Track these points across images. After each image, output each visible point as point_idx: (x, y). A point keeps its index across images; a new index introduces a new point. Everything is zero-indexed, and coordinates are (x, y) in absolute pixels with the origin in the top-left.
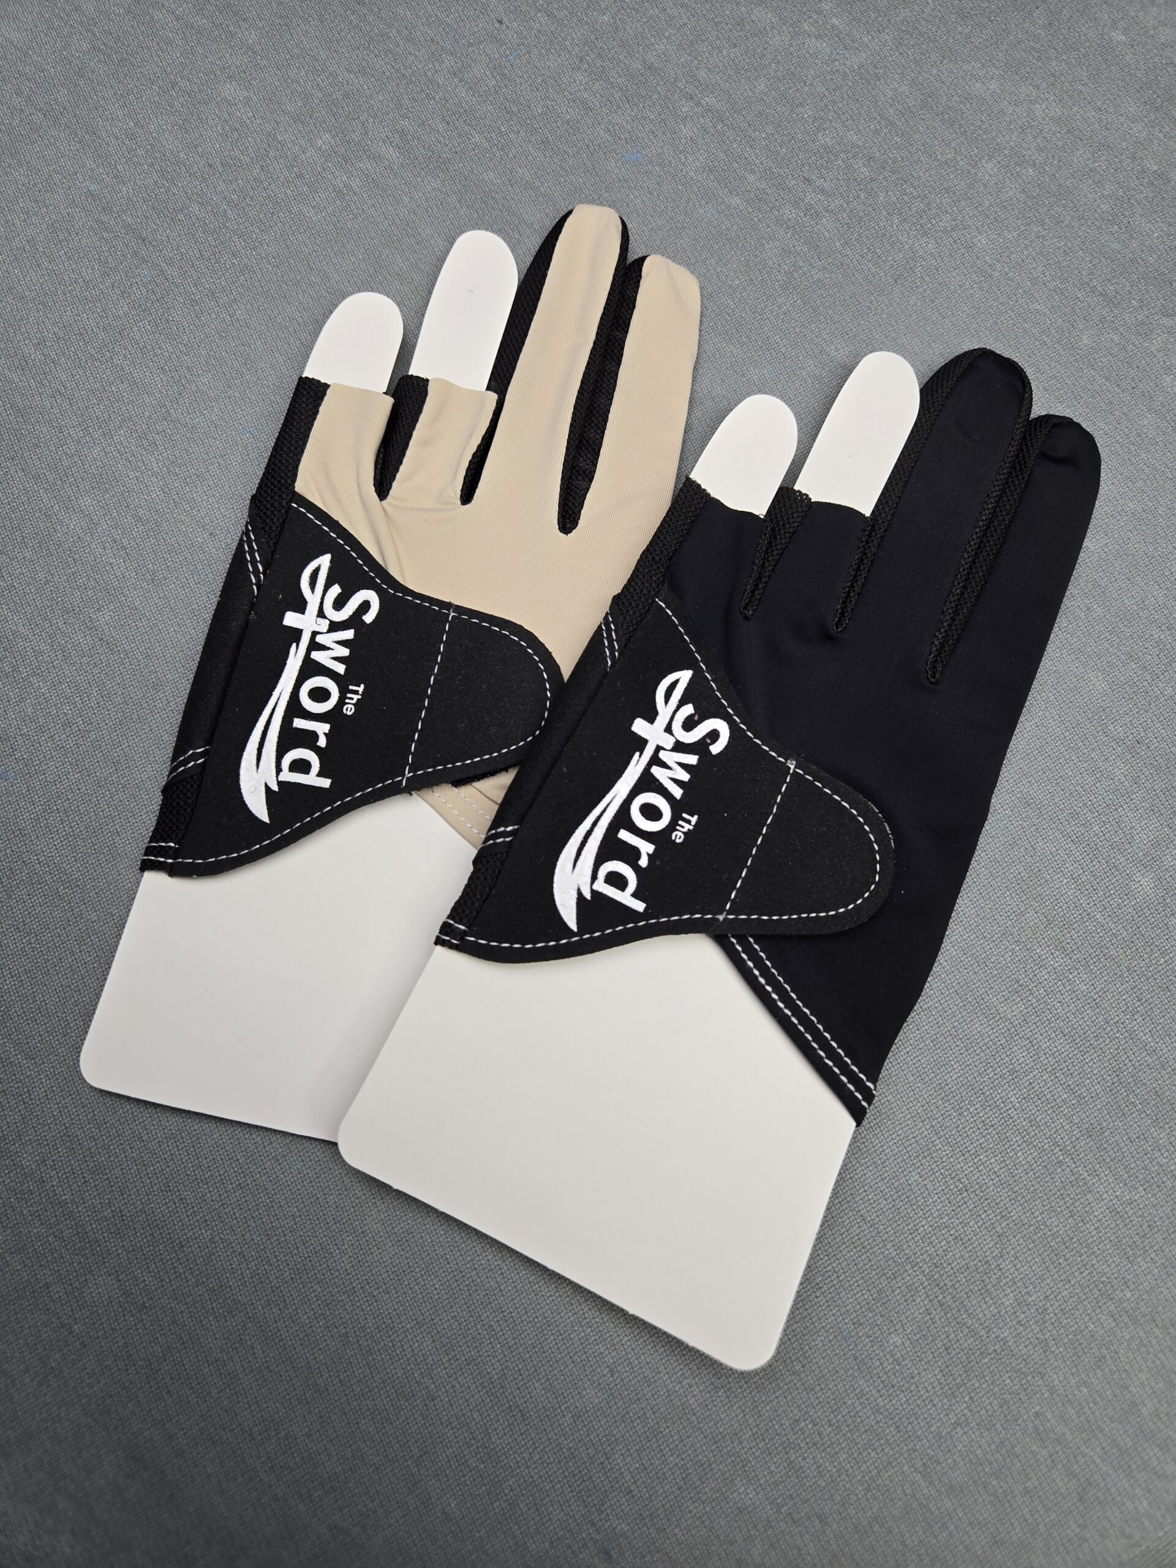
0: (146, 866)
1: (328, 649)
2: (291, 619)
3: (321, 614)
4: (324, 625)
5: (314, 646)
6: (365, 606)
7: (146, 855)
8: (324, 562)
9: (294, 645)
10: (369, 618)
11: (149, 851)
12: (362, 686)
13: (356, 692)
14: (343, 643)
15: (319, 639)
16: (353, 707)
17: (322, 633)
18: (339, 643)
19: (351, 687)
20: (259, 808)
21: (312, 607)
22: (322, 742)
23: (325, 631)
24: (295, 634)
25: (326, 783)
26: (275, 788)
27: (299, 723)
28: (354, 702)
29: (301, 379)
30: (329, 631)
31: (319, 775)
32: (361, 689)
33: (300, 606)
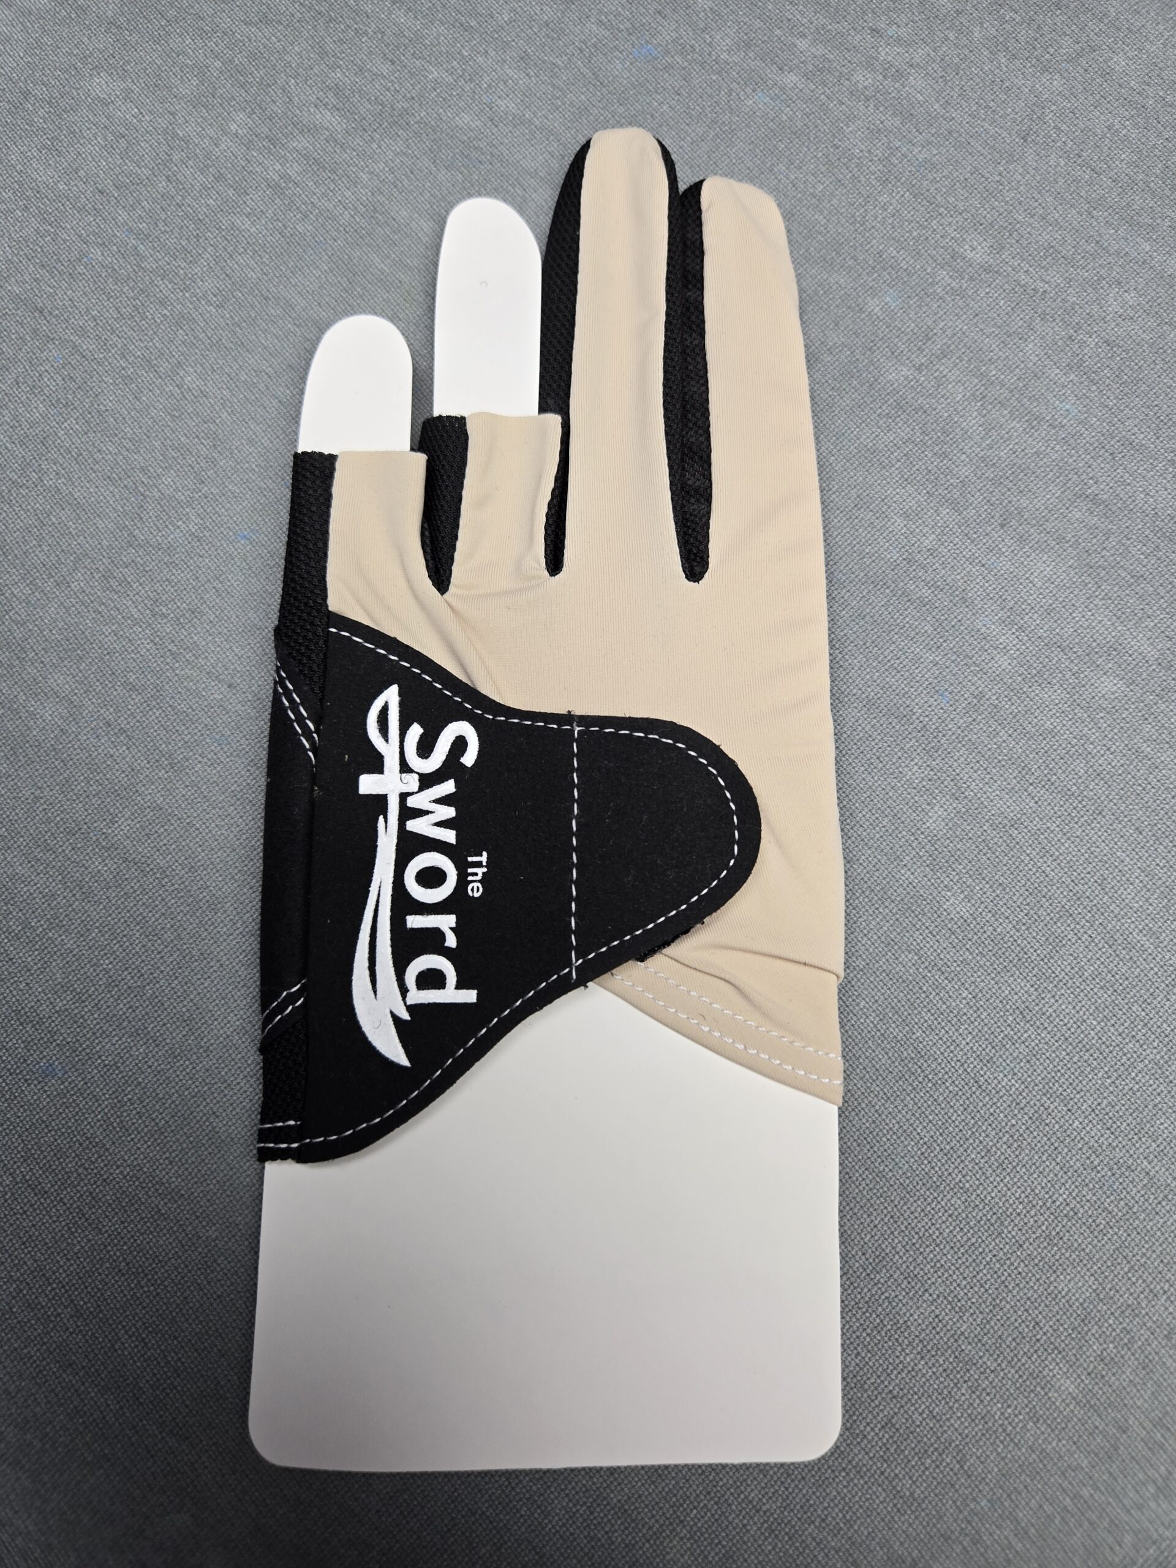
0: (266, 1156)
1: (427, 813)
2: (368, 784)
3: (405, 768)
4: (412, 782)
5: (407, 813)
6: (460, 744)
7: (260, 1141)
8: (391, 695)
9: (381, 818)
10: (469, 759)
11: (263, 1136)
12: (485, 854)
13: (479, 864)
14: (442, 801)
15: (411, 802)
16: (479, 885)
17: (412, 794)
18: (438, 801)
19: (470, 859)
20: (392, 1048)
21: (391, 762)
22: (451, 941)
23: (416, 789)
24: (379, 802)
25: (470, 996)
26: (405, 1016)
27: (415, 921)
28: (479, 877)
29: (296, 456)
30: (421, 789)
31: (459, 986)
32: (484, 858)
33: (376, 764)
